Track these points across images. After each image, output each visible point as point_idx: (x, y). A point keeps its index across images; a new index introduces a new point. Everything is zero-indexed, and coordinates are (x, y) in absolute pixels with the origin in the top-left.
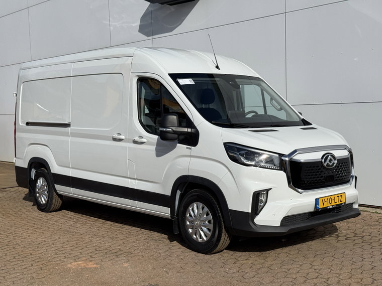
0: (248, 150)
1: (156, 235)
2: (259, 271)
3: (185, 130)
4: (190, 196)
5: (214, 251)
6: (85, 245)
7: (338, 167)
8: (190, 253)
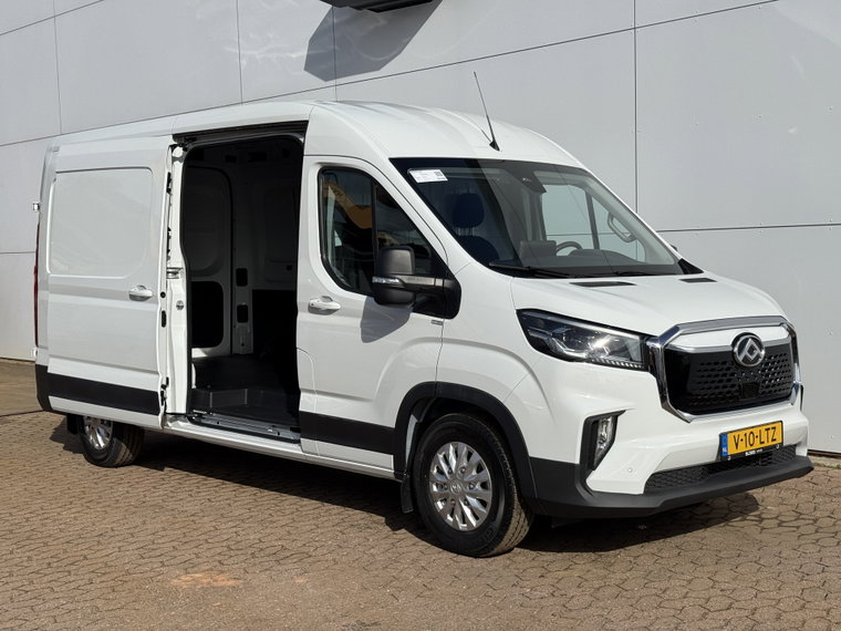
0: (572, 327)
1: (358, 516)
2: (599, 595)
3: (430, 281)
4: (440, 427)
5: (496, 550)
6: (204, 537)
7: (767, 364)
8: (440, 556)
